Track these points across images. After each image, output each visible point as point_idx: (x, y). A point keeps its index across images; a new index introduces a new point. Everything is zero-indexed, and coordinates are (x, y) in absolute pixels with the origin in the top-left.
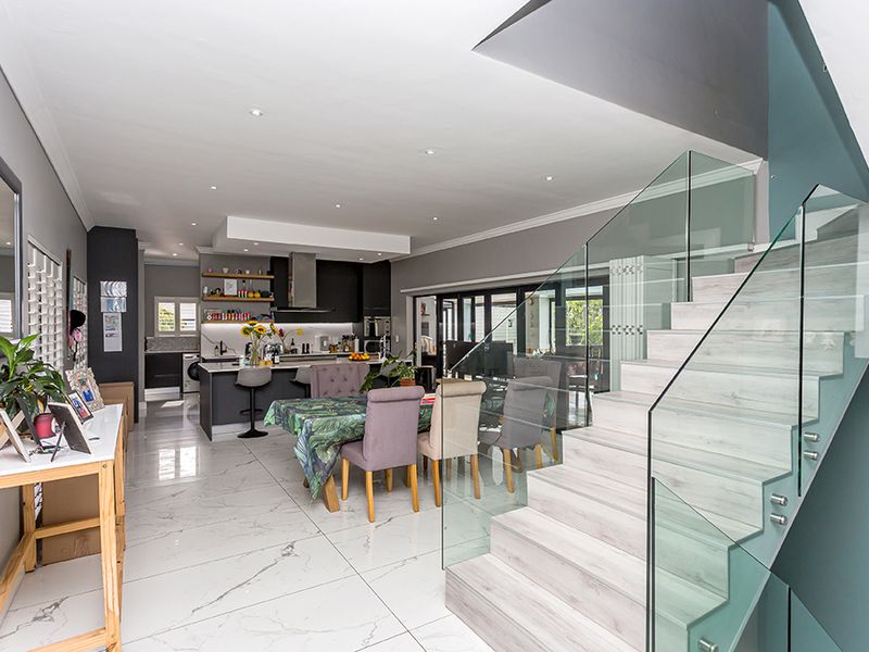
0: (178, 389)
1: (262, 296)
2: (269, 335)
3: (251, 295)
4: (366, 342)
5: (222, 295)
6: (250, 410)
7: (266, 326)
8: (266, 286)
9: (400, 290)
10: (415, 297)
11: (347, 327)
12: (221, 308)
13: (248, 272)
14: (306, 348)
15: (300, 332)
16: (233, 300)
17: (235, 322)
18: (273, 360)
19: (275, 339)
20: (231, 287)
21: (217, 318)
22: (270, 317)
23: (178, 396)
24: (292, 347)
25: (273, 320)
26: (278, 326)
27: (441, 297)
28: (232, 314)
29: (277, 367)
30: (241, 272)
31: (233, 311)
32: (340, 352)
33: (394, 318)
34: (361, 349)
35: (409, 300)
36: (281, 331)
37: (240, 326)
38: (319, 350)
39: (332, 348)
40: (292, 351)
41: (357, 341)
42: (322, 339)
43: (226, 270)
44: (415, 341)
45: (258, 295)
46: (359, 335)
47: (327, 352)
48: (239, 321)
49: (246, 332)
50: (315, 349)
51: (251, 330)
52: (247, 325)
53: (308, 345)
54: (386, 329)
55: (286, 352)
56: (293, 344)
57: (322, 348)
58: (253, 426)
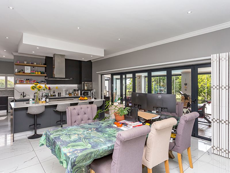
0: (6, 111)
1: (41, 74)
2: (44, 90)
3: (37, 73)
4: (83, 92)
5: (24, 73)
6: (34, 125)
7: (43, 86)
8: (43, 70)
9: (96, 72)
10: (102, 75)
11: (75, 86)
12: (24, 78)
13: (35, 64)
14: (59, 94)
15: (57, 88)
16: (28, 74)
17: (29, 84)
18: (46, 100)
19: (46, 91)
20: (28, 70)
21: (21, 82)
22: (45, 82)
23: (6, 114)
24: (54, 94)
25: (46, 83)
26: (48, 86)
27: (113, 75)
28: (28, 81)
29: (47, 104)
30: (32, 63)
31: (29, 80)
32: (73, 96)
33: (93, 83)
34: (81, 95)
35: (100, 76)
36: (49, 88)
37: (30, 86)
38: (65, 95)
39: (70, 94)
40: (54, 96)
41: (79, 91)
42: (66, 91)
43: (25, 62)
44: (102, 91)
45: (39, 73)
46: (80, 89)
47: (68, 96)
48: (31, 83)
49: (33, 88)
50: (63, 95)
51: (35, 87)
52: (33, 85)
53: (60, 93)
54: (90, 87)
55: (51, 96)
56: (54, 93)
57: (66, 94)
58: (36, 132)
